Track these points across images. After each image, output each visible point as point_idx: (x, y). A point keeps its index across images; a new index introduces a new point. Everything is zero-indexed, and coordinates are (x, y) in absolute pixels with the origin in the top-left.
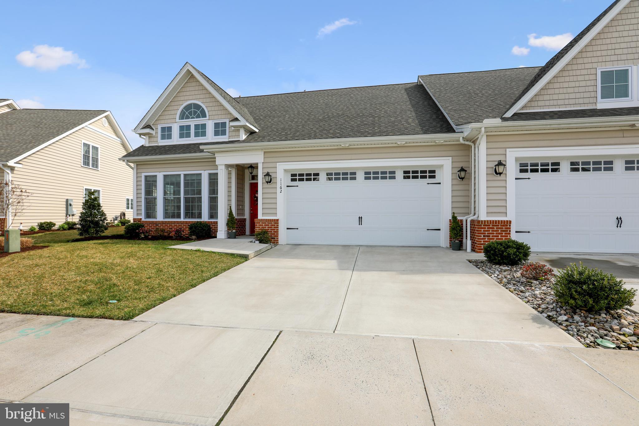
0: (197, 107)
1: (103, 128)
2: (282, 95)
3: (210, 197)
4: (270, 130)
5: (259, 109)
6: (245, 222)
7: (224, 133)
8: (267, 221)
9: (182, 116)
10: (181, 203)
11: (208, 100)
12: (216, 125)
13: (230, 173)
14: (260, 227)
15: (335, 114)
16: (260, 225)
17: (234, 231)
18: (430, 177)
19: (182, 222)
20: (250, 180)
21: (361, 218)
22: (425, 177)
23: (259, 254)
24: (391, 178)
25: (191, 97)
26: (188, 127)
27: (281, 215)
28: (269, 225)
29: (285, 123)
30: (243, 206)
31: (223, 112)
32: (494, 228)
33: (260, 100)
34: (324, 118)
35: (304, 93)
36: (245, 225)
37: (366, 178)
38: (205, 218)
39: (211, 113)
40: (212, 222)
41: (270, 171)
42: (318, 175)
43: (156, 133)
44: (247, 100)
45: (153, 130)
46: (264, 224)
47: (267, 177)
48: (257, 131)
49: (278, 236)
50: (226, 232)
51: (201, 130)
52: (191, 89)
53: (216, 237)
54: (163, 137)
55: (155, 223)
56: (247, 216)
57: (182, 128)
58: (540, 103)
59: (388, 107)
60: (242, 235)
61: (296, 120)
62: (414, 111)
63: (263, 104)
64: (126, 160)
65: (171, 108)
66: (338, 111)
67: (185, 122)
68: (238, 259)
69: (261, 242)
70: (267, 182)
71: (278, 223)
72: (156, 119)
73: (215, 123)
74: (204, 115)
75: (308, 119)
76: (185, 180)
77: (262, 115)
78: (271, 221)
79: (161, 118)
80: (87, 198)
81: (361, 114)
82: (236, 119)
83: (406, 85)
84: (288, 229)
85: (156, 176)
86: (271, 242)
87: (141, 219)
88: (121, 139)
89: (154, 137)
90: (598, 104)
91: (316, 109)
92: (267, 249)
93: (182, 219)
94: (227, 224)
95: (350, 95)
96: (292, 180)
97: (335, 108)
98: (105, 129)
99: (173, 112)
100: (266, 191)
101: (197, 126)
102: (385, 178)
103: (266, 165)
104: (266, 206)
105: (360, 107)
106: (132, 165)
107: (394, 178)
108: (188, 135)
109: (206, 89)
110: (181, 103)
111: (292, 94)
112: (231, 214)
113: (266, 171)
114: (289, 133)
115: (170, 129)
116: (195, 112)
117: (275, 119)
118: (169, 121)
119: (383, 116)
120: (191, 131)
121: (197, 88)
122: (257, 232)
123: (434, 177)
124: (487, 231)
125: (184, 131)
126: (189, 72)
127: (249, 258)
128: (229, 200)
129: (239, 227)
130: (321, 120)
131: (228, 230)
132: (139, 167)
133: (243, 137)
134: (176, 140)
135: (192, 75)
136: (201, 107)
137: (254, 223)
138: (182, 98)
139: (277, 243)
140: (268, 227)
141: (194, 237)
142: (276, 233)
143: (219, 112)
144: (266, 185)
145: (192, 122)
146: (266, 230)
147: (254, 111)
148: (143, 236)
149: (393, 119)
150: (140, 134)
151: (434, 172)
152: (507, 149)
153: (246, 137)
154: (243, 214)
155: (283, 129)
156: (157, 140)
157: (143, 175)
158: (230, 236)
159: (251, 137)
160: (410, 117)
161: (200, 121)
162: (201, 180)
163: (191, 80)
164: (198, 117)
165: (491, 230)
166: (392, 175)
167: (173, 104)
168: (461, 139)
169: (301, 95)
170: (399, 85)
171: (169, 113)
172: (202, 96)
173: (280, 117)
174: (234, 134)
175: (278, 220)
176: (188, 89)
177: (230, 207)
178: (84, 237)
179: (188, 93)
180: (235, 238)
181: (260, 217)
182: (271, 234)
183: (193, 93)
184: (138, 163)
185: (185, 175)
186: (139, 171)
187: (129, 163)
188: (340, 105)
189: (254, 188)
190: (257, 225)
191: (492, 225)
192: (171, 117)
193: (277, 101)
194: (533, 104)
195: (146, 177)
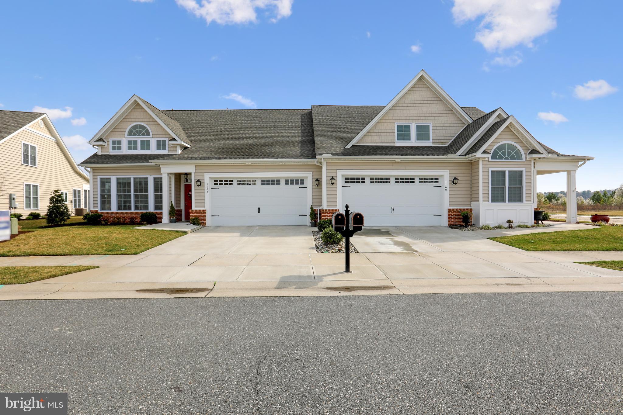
0: (143, 127)
1: (40, 129)
2: (209, 111)
3: (155, 194)
4: (199, 146)
5: (190, 125)
6: (182, 212)
7: (164, 148)
8: (198, 211)
9: (130, 134)
10: (131, 199)
11: (151, 123)
12: (158, 142)
13: (170, 178)
14: (193, 215)
15: (247, 135)
16: (194, 214)
17: (175, 218)
18: (301, 184)
19: (133, 213)
20: (185, 183)
21: (260, 208)
22: (298, 184)
23: (193, 231)
24: (277, 184)
25: (137, 120)
26: (136, 142)
27: (207, 207)
28: (199, 214)
29: (210, 140)
30: (180, 200)
31: (163, 133)
32: (330, 214)
33: (190, 114)
34: (239, 138)
35: (226, 111)
36: (182, 214)
37: (262, 184)
38: (151, 209)
39: (154, 133)
40: (156, 212)
41: (199, 178)
42: (232, 181)
43: (108, 145)
44: (178, 114)
45: (105, 142)
46: (196, 213)
47: (198, 183)
48: (189, 146)
49: (205, 221)
50: (169, 219)
51: (146, 145)
52: (138, 113)
53: (161, 223)
54: (114, 148)
55: (110, 214)
56: (183, 207)
57: (130, 142)
58: (367, 141)
59: (285, 132)
60: (179, 221)
61: (218, 138)
62: (301, 136)
63: (193, 120)
64: (84, 166)
65: (120, 127)
66: (250, 132)
67: (133, 138)
68: (181, 234)
69: (194, 224)
70: (198, 186)
71: (206, 212)
72: (107, 134)
73: (157, 141)
74: (148, 134)
75: (228, 138)
76: (134, 182)
77: (192, 132)
78: (201, 211)
79: (112, 133)
80: (53, 195)
81: (265, 137)
82: (174, 139)
83: (304, 110)
84: (212, 216)
85: (110, 178)
86: (201, 225)
87: (97, 211)
88: (55, 138)
89: (106, 148)
90: (396, 143)
91: (234, 129)
92: (199, 228)
93: (133, 210)
94: (170, 214)
95: (261, 117)
96: (215, 184)
97: (248, 129)
98: (42, 130)
99: (122, 130)
100: (197, 191)
101: (142, 142)
102: (274, 184)
103: (197, 174)
104: (197, 201)
105: (266, 130)
106: (89, 169)
107: (279, 184)
108: (136, 148)
109: (149, 115)
110: (129, 123)
111: (216, 112)
112: (172, 207)
113: (197, 178)
114: (213, 150)
115: (119, 142)
116: (141, 132)
117: (203, 136)
118: (119, 136)
119: (280, 139)
120: (138, 145)
121: (142, 113)
122: (192, 218)
123: (303, 184)
124: (327, 215)
125: (132, 145)
126: (135, 101)
127: (188, 233)
128: (170, 197)
129: (178, 216)
130: (237, 140)
131: (170, 217)
132: (95, 171)
133: (179, 151)
134: (125, 151)
135: (138, 103)
136: (146, 128)
137: (190, 212)
138: (130, 120)
139: (205, 225)
140: (199, 215)
141: (145, 223)
142: (204, 219)
143: (160, 133)
144: (197, 187)
145: (139, 139)
146: (198, 217)
147: (186, 127)
148: (103, 223)
149: (285, 142)
150: (93, 145)
151: (303, 180)
152: (337, 170)
153: (181, 151)
154: (180, 206)
155: (209, 146)
156: (109, 150)
157: (99, 177)
158: (171, 221)
159: (185, 151)
160: (297, 141)
161: (145, 138)
162: (147, 182)
163: (138, 107)
164: (143, 135)
165: (329, 215)
166: (278, 182)
167: (122, 123)
168: (316, 162)
169: (224, 113)
170: (299, 110)
171: (119, 130)
172: (146, 120)
173: (206, 134)
174: (172, 149)
175: (205, 210)
176: (135, 113)
177: (172, 202)
178: (50, 225)
179: (135, 117)
180: (175, 223)
181: (193, 208)
182: (201, 219)
183: (139, 117)
184: (93, 168)
185: (134, 178)
186: (95, 174)
187: (86, 168)
188: (252, 127)
189: (188, 188)
190: (191, 214)
191: (329, 212)
192: (120, 133)
193: (205, 118)
194: (363, 141)
195: (101, 179)
